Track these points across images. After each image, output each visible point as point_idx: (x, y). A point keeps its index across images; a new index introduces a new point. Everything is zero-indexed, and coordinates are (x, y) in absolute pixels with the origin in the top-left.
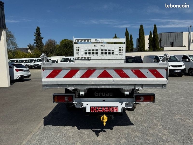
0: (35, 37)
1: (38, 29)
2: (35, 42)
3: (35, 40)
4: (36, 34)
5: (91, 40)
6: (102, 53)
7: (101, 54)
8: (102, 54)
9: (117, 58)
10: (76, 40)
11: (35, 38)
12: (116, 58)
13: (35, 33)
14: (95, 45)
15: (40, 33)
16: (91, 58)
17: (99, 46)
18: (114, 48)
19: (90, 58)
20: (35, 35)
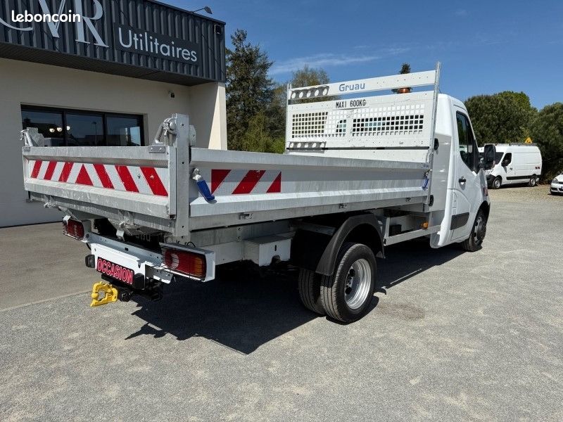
1: (405, 71)
5: (328, 88)
6: (356, 128)
7: (354, 130)
8: (356, 132)
9: (402, 146)
10: (293, 92)
12: (399, 145)
14: (337, 104)
16: (325, 143)
17: (348, 106)
18: (394, 108)
19: (322, 146)
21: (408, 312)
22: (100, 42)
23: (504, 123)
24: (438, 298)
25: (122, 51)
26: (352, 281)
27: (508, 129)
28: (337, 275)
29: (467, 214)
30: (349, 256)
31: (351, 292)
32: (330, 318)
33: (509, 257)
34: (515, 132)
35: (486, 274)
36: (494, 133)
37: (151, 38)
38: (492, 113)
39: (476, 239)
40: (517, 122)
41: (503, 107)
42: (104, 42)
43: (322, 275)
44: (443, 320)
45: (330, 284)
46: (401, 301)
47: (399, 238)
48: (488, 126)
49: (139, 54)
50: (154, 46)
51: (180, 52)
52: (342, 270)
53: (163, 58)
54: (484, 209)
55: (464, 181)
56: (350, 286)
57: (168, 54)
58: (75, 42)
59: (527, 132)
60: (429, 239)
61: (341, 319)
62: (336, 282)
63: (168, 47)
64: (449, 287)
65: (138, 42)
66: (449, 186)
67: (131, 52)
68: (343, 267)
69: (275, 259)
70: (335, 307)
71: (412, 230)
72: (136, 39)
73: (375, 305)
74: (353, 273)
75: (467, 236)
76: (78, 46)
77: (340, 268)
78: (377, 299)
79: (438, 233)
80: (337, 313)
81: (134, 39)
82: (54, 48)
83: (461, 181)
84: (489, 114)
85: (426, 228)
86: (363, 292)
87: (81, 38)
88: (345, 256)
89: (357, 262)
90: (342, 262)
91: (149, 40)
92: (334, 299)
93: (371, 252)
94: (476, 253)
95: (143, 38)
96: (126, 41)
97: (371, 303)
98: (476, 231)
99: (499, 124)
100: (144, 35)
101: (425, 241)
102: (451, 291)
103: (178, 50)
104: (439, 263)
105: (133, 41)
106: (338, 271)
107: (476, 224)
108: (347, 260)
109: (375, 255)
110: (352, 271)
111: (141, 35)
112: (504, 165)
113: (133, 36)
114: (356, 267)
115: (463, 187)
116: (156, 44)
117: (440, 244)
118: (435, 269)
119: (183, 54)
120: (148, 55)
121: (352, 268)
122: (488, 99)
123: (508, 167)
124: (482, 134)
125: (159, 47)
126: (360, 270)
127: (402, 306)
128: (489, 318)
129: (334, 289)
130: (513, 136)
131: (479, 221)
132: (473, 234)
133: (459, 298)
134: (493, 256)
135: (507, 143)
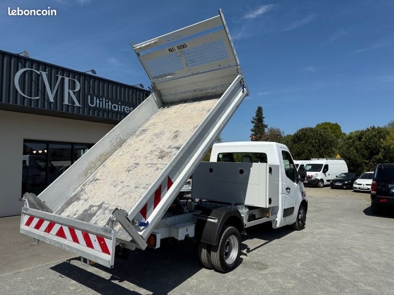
0: (254, 125)
1: (260, 111)
2: (253, 133)
3: (252, 130)
4: (256, 119)
11: (252, 126)
13: (254, 119)
15: (263, 118)
20: (253, 122)
21: (259, 266)
22: (77, 104)
23: (323, 145)
24: (276, 258)
25: (90, 108)
26: (228, 248)
27: (326, 149)
28: (220, 245)
29: (293, 208)
30: (226, 234)
31: (228, 254)
32: (216, 270)
33: (320, 233)
34: (330, 151)
35: (305, 244)
36: (317, 151)
37: (107, 100)
38: (315, 139)
39: (300, 222)
40: (331, 144)
41: (321, 135)
42: (79, 103)
43: (211, 245)
44: (278, 270)
45: (216, 250)
46: (255, 260)
47: (254, 223)
48: (313, 147)
49: (99, 110)
50: (108, 105)
51: (124, 108)
52: (222, 242)
53: (113, 112)
54: (304, 205)
55: (289, 189)
56: (227, 251)
57: (117, 109)
58: (62, 104)
59: (337, 151)
60: (272, 223)
61: (222, 270)
62: (219, 248)
63: (117, 106)
64: (283, 251)
65: (99, 103)
66: (280, 192)
67: (95, 109)
68: (223, 240)
69: (187, 236)
70: (219, 263)
71: (261, 218)
72: (98, 102)
73: (241, 263)
74: (228, 244)
75: (295, 220)
76: (64, 107)
77: (221, 241)
78: (242, 259)
79: (276, 219)
80: (220, 267)
81: (97, 101)
82: (50, 108)
83: (287, 189)
84: (313, 139)
85: (268, 217)
86: (234, 254)
87: (66, 102)
88: (224, 234)
89: (230, 237)
90: (222, 237)
91: (106, 102)
92: (218, 258)
93: (238, 232)
94: (301, 231)
95: (102, 101)
96: (92, 103)
97: (238, 261)
98: (300, 218)
99: (319, 146)
100: (103, 99)
101: (269, 224)
102: (284, 254)
103: (123, 107)
104: (278, 238)
105: (96, 102)
106: (220, 243)
107: (299, 213)
108: (225, 236)
109: (240, 233)
110: (228, 242)
111: (101, 99)
112: (324, 172)
113: (96, 100)
114: (230, 239)
115: (289, 192)
116: (110, 104)
117: (278, 226)
118: (276, 241)
119: (125, 109)
120: (104, 110)
121: (228, 240)
122: (311, 129)
123: (327, 174)
124: (310, 152)
125: (111, 106)
126: (232, 242)
127: (256, 263)
128: (303, 269)
129: (218, 253)
130: (329, 153)
131: (301, 212)
132: (298, 219)
133: (288, 257)
134: (310, 233)
135: (326, 158)
